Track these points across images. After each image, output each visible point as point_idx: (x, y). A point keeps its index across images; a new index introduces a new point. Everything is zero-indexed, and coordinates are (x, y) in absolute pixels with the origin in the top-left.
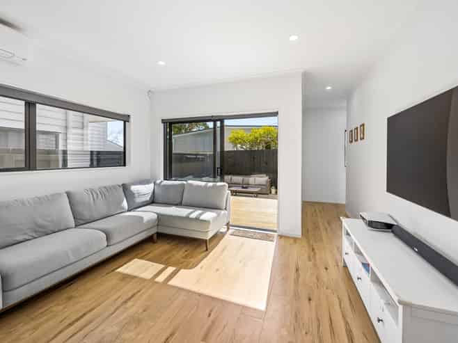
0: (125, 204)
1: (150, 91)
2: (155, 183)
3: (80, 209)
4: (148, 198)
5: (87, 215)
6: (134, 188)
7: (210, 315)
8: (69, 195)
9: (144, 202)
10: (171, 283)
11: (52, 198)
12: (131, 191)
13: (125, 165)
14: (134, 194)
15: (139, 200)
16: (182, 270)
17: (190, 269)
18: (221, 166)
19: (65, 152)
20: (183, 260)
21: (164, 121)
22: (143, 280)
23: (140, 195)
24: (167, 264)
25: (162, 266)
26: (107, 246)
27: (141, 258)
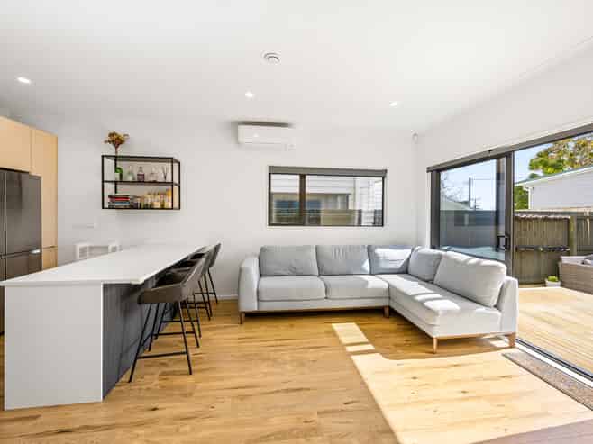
0: (366, 266)
1: (415, 135)
2: (413, 250)
3: (323, 261)
4: (398, 266)
5: (328, 268)
6: (379, 251)
7: (347, 404)
8: (317, 248)
9: (390, 269)
10: (354, 357)
11: (305, 248)
12: (376, 254)
13: (383, 225)
14: (378, 258)
15: (384, 265)
16: (378, 355)
17: (387, 358)
18: (506, 233)
19: (360, 212)
20: (392, 347)
21: (429, 170)
22: (340, 342)
23: (386, 260)
24: (371, 342)
25: (367, 340)
26: (326, 298)
27: (358, 325)
